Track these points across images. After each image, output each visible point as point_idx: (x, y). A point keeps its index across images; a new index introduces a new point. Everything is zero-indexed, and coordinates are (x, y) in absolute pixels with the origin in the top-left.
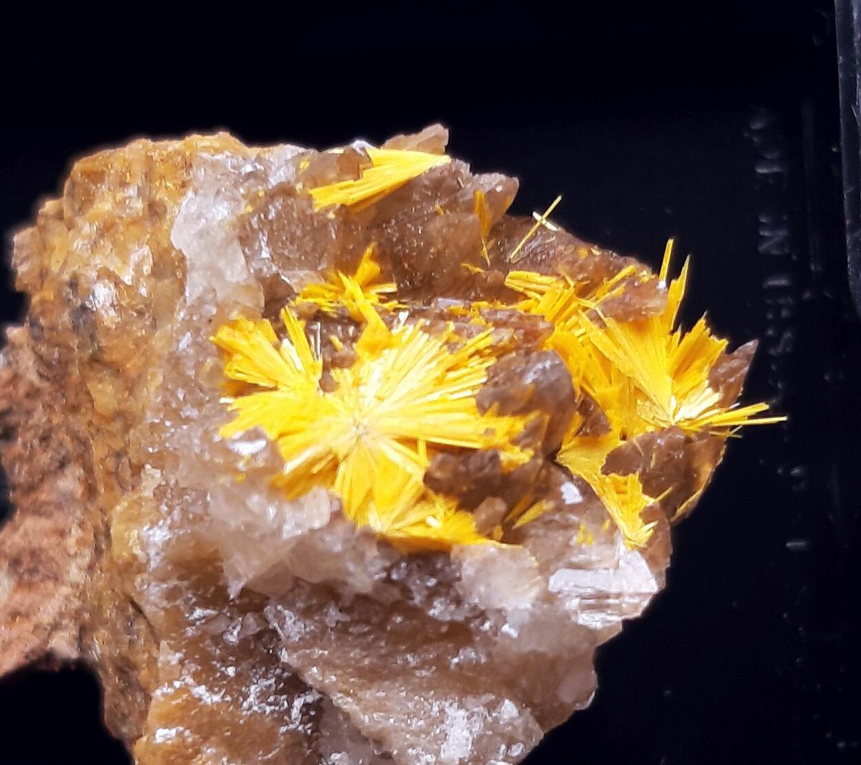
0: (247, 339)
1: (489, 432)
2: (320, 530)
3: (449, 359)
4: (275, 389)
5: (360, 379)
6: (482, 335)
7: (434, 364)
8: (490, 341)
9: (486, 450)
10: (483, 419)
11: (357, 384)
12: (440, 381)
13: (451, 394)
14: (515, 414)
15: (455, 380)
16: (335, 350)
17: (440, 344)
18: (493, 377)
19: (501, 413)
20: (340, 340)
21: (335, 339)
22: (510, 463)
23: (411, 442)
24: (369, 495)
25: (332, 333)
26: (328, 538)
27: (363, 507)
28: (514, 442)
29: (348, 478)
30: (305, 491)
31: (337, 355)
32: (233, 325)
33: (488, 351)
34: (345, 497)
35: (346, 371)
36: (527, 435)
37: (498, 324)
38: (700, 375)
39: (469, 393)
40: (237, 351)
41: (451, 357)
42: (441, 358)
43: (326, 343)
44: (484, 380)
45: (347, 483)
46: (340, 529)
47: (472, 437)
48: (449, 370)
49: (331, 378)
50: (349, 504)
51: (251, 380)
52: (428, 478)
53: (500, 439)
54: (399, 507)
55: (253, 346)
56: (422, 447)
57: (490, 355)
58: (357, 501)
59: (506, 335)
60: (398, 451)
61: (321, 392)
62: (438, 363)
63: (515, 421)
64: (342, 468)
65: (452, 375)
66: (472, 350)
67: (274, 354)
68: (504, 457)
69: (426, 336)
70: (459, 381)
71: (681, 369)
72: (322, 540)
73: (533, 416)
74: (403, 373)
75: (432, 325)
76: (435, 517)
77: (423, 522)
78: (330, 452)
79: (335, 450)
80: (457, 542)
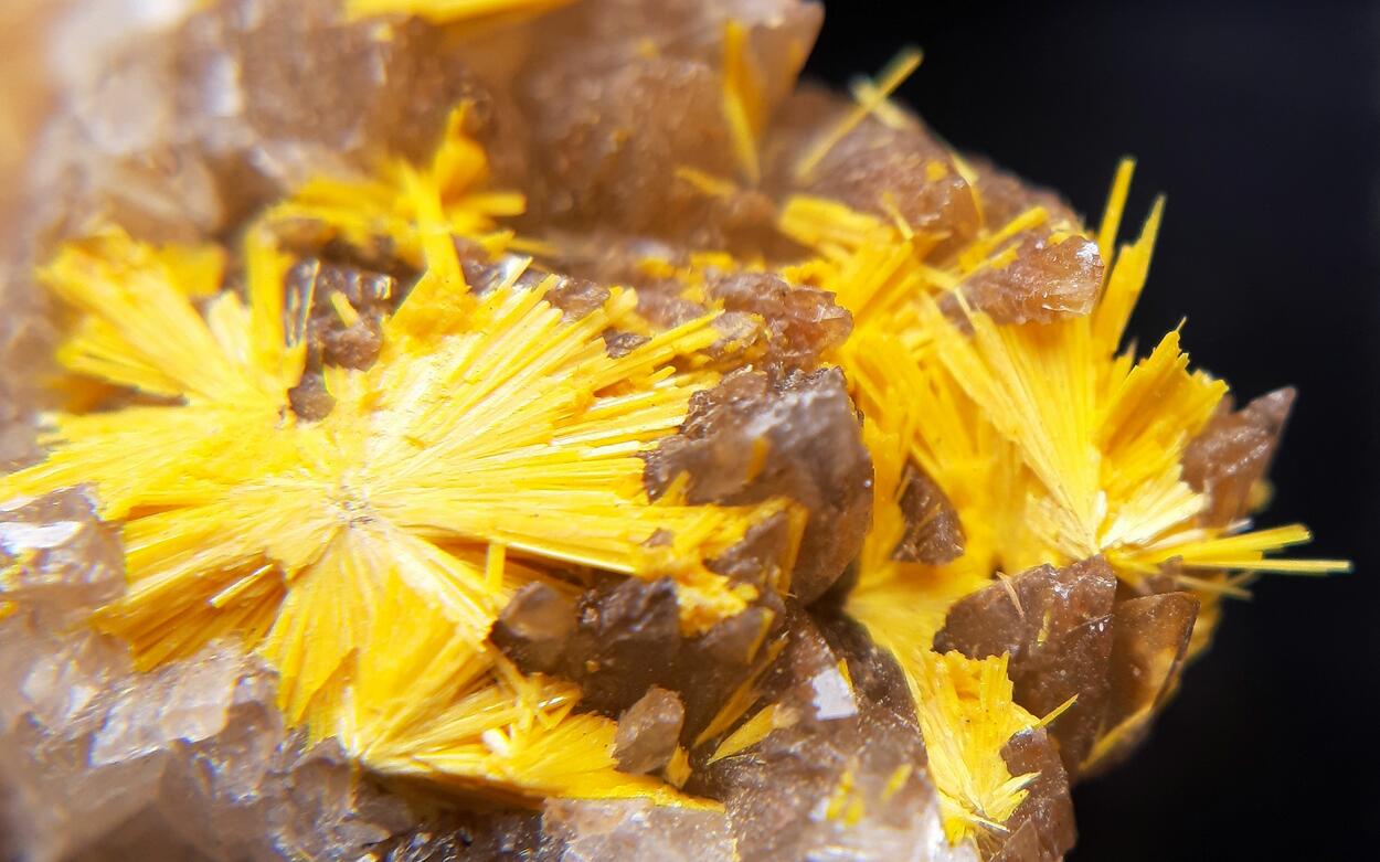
0: (120, 279)
1: (660, 538)
2: (204, 745)
3: (604, 367)
4: (176, 402)
5: (381, 394)
6: (694, 323)
7: (561, 377)
8: (711, 337)
9: (644, 581)
10: (654, 509)
11: (372, 405)
12: (573, 415)
13: (596, 444)
14: (729, 501)
15: (612, 416)
16: (338, 325)
17: (586, 332)
18: (697, 414)
19: (694, 499)
20: (355, 305)
21: (340, 302)
22: (699, 612)
23: (469, 548)
24: (348, 667)
25: (337, 286)
26: (222, 768)
27: (324, 698)
28: (712, 566)
29: (301, 620)
30: (187, 649)
31: (338, 336)
32: (91, 247)
33: (701, 359)
34: (286, 671)
35: (356, 374)
36: (745, 552)
37: (734, 304)
38: (1160, 453)
39: (635, 446)
40: (93, 310)
41: (612, 363)
42: (584, 364)
43: (323, 309)
44: (680, 421)
45: (296, 637)
46: (264, 750)
47: (623, 547)
48: (600, 393)
49: (321, 387)
50: (294, 684)
51: (116, 376)
52: (499, 636)
53: (678, 555)
54: (413, 700)
55: (133, 300)
56: (496, 560)
57: (708, 366)
58: (312, 682)
59: (745, 326)
60: (436, 566)
61: (289, 418)
62: (576, 376)
63: (725, 519)
64: (292, 599)
65: (609, 403)
66: (666, 353)
67: (189, 320)
68: (687, 598)
69: (557, 312)
70: (622, 419)
71: (1121, 436)
72: (208, 771)
73: (767, 511)
74: (484, 388)
75: (570, 291)
76: (506, 730)
77: (475, 739)
78: (263, 561)
79: (273, 554)
80: (555, 793)
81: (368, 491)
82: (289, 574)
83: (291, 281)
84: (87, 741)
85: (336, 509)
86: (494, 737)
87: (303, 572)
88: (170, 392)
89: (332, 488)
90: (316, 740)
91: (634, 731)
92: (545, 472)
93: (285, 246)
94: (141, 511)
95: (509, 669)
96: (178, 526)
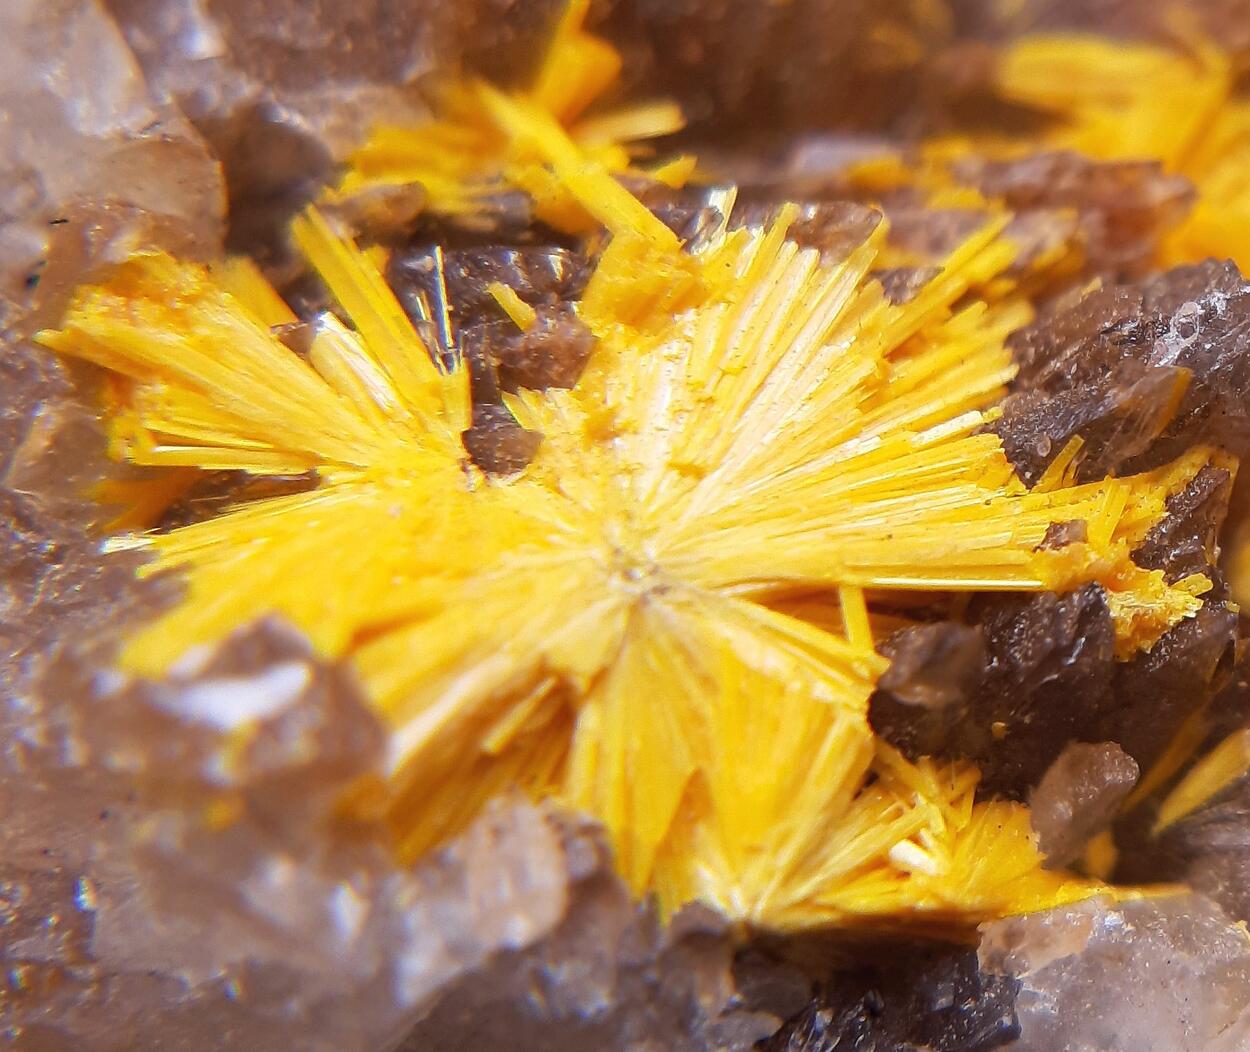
0: (184, 323)
1: (1057, 535)
2: (534, 949)
3: (890, 319)
4: (307, 483)
5: (612, 414)
6: (976, 240)
7: (845, 343)
8: (1005, 253)
9: (1065, 595)
10: (1035, 497)
11: (602, 432)
12: (874, 394)
13: (922, 427)
14: (1126, 470)
15: (920, 385)
16: (512, 329)
17: (856, 276)
18: (1041, 361)
19: (1086, 475)
20: (523, 296)
21: (505, 295)
22: (1142, 625)
23: (803, 602)
24: (690, 800)
25: (489, 275)
26: (563, 973)
27: (672, 850)
28: (1145, 557)
29: (614, 747)
30: (460, 822)
31: (519, 343)
32: (125, 281)
33: (1005, 286)
34: (612, 820)
35: (559, 396)
36: (1180, 533)
37: (1023, 202)
39: (974, 418)
40: (151, 370)
41: (897, 313)
42: (867, 320)
43: (474, 312)
44: (1010, 373)
45: (614, 771)
46: (604, 932)
47: (1022, 556)
48: (897, 354)
49: (510, 422)
50: (628, 835)
52: (883, 710)
53: (1101, 552)
54: (803, 823)
55: (207, 346)
56: (854, 612)
57: (1008, 298)
58: (651, 830)
60: (776, 634)
61: (476, 476)
62: (860, 338)
63: (1132, 493)
64: (589, 720)
65: (908, 370)
66: (954, 287)
67: (288, 364)
68: (1119, 606)
69: (812, 254)
70: (932, 387)
72: (542, 982)
73: (1187, 469)
74: (755, 380)
75: (825, 220)
76: (916, 840)
77: (879, 863)
78: (542, 671)
79: (558, 661)
80: (992, 913)
81: (652, 550)
82: (581, 683)
83: (402, 282)
84: (388, 975)
85: (616, 581)
86: (905, 853)
87: (600, 678)
88: (296, 470)
89: (600, 553)
90: (669, 911)
91: (1063, 809)
92: (875, 476)
93: (366, 235)
94: (365, 635)
95: (895, 757)
96: (421, 645)
